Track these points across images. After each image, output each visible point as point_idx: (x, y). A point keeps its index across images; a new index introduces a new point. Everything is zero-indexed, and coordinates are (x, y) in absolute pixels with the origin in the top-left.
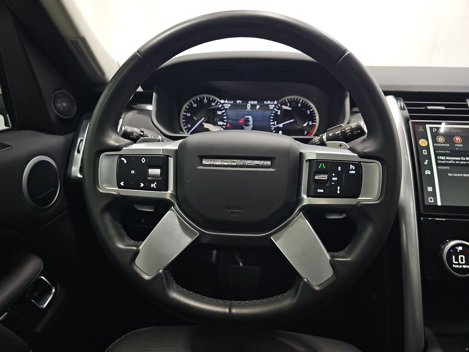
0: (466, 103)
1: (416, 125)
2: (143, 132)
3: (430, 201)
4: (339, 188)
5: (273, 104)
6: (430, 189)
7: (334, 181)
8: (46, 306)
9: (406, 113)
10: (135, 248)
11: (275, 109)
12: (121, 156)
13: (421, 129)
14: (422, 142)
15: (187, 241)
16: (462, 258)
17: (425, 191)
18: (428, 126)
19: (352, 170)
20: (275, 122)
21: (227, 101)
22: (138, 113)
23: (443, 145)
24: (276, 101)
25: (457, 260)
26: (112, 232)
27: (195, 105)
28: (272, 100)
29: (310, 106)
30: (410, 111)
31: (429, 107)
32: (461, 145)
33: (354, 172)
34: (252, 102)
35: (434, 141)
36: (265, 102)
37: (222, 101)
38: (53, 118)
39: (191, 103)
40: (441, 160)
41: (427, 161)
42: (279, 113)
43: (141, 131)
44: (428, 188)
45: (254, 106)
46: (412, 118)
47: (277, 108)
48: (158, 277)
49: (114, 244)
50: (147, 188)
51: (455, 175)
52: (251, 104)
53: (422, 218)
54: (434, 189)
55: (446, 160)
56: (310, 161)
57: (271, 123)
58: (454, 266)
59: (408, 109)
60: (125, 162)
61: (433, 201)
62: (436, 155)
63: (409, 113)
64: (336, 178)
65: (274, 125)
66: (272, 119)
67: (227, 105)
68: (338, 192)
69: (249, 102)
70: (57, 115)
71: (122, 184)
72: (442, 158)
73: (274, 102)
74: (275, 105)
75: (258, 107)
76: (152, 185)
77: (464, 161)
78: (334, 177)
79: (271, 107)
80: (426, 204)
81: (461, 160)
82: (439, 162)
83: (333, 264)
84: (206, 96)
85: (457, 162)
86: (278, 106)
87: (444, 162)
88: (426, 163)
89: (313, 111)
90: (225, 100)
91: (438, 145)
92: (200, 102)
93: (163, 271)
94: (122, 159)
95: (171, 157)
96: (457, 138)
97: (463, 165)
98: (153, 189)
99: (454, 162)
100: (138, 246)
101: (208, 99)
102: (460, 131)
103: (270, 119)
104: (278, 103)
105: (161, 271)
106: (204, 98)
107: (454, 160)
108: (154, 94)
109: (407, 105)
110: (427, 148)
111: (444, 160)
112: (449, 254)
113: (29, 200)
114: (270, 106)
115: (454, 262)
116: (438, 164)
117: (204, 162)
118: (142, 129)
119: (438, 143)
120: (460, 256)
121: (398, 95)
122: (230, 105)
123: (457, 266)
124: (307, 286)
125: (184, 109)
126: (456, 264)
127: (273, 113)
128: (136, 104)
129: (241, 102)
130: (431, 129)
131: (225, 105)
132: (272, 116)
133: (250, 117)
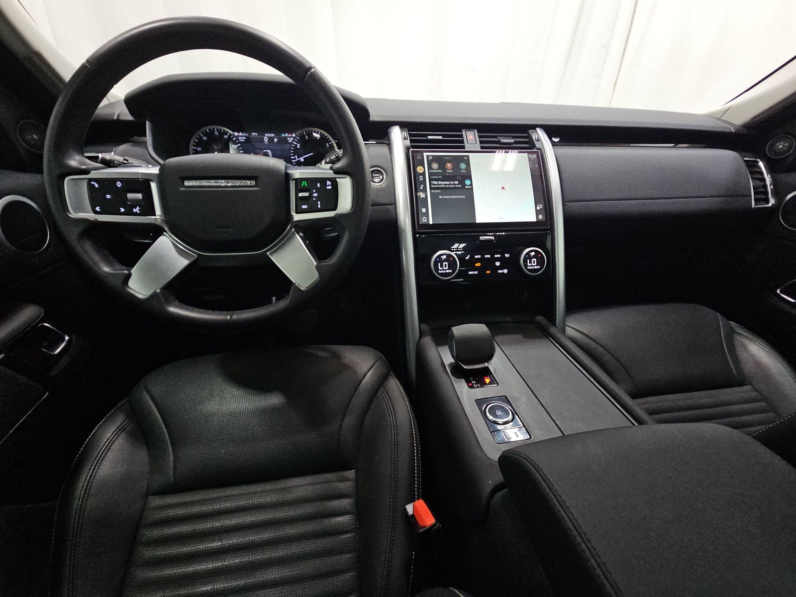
0: (461, 133)
1: (415, 154)
2: (127, 160)
3: (423, 221)
4: (319, 203)
5: (292, 137)
6: (424, 210)
7: (315, 197)
8: (59, 353)
9: (408, 142)
10: (126, 272)
11: (294, 142)
12: (90, 180)
13: (419, 157)
14: (420, 169)
15: (184, 262)
16: (445, 265)
17: (420, 213)
18: (425, 154)
19: (329, 185)
20: (296, 156)
21: (241, 133)
22: (132, 146)
23: (437, 171)
24: (294, 134)
25: (442, 266)
26: (96, 257)
27: (205, 138)
28: (290, 132)
29: (329, 139)
30: (411, 141)
31: (429, 137)
32: (452, 171)
33: (330, 187)
34: (269, 135)
35: (430, 168)
36: (283, 135)
37: (236, 134)
38: (22, 151)
39: (200, 135)
40: (434, 184)
41: (422, 185)
42: (298, 147)
43: (125, 159)
44: (423, 209)
45: (271, 140)
46: (413, 147)
47: (295, 142)
48: (154, 296)
49: (100, 268)
50: (129, 213)
51: (445, 197)
52: (268, 137)
53: (418, 235)
54: (427, 210)
55: (438, 184)
56: (296, 179)
57: (292, 158)
58: (439, 271)
59: (410, 139)
60: (97, 186)
61: (426, 221)
62: (430, 180)
63: (411, 143)
64: (317, 194)
65: (295, 159)
66: (292, 153)
67: (242, 138)
68: (319, 206)
69: (266, 135)
70: (27, 149)
71: (98, 209)
72: (435, 182)
73: (292, 134)
74: (294, 138)
75: (276, 140)
76: (135, 210)
77: (452, 185)
78: (315, 193)
79: (290, 140)
80: (420, 223)
81: (450, 184)
82: (433, 186)
83: (318, 268)
84: (216, 127)
85: (447, 186)
86: (297, 139)
87: (437, 186)
88: (421, 188)
89: (332, 144)
90: (239, 133)
91: (432, 171)
92: (210, 135)
93: (160, 291)
94: (92, 183)
95: (152, 181)
96: (448, 165)
97: (452, 188)
98: (136, 214)
99: (444, 186)
100: (129, 271)
101: (220, 131)
102: (451, 158)
103: (290, 153)
104: (296, 136)
105: (158, 291)
106: (214, 130)
107: (444, 184)
108: (147, 122)
109: (410, 135)
110: (424, 174)
111: (436, 185)
112: (436, 263)
113: (9, 245)
114: (288, 139)
115: (440, 268)
116: (431, 188)
117: (186, 183)
118: (126, 158)
119: (433, 169)
120: (444, 263)
121: (403, 125)
122: (245, 138)
123: (442, 272)
124: (297, 288)
125: (192, 143)
126: (441, 270)
127: (293, 147)
128: (133, 137)
129: (257, 134)
130: (428, 156)
131: (240, 138)
132: (292, 150)
133: (269, 151)
